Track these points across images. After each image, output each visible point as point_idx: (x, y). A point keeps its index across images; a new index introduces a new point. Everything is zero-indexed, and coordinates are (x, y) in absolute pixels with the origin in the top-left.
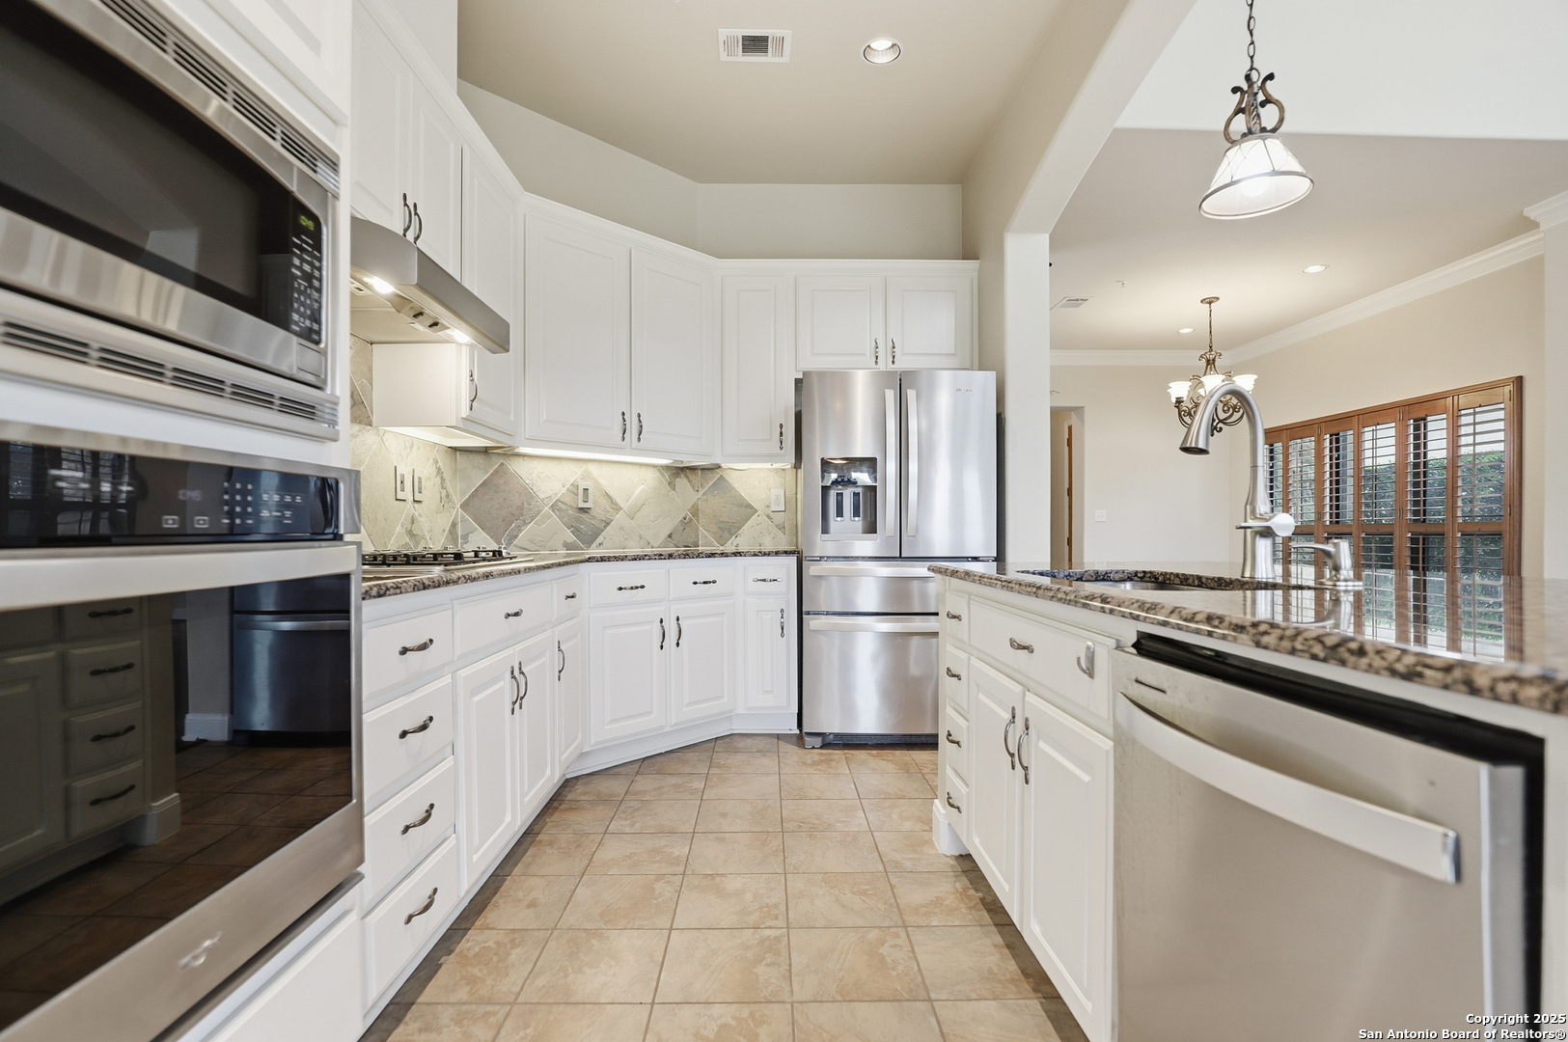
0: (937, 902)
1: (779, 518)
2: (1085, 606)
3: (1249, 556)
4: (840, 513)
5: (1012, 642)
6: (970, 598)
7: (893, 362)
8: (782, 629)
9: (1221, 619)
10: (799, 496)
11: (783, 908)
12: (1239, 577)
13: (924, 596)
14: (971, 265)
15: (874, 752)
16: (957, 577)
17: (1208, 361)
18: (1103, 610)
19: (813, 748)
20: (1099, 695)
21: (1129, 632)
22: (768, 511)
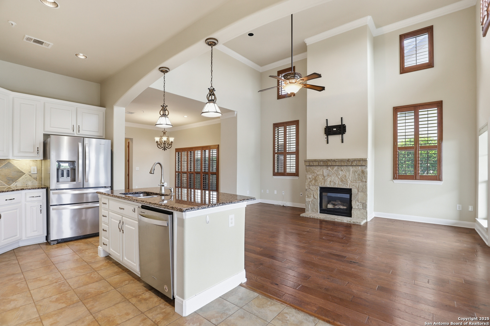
0: (102, 265)
1: (35, 176)
2: (134, 201)
3: (161, 189)
4: (63, 176)
5: (120, 208)
6: (109, 200)
7: (79, 132)
8: (41, 211)
9: (151, 203)
10: (43, 169)
11: (62, 277)
12: (159, 193)
13: (87, 198)
14: (103, 109)
15: (75, 241)
16: (106, 195)
17: (164, 132)
18: (136, 202)
19: (54, 244)
20: (136, 215)
21: (140, 205)
22: (30, 174)
